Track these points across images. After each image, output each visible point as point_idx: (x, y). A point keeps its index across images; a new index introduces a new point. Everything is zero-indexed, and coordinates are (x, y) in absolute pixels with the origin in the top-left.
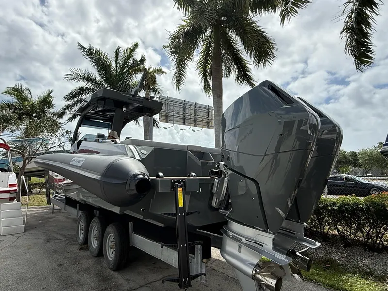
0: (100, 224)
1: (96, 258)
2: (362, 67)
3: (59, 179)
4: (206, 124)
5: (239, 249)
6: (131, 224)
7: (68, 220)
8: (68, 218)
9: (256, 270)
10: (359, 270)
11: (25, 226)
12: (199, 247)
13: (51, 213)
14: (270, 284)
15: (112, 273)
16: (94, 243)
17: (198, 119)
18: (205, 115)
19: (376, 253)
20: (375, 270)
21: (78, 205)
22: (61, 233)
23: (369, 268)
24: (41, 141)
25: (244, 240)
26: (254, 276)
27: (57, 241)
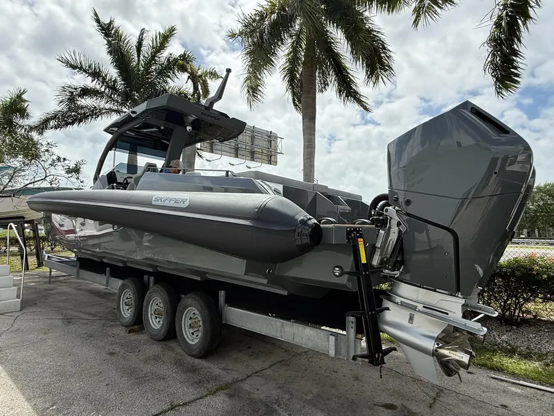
0: (166, 295)
1: (161, 343)
2: (504, 92)
3: (65, 231)
4: (266, 158)
5: (411, 319)
6: (222, 294)
7: (81, 292)
8: (80, 289)
9: (438, 344)
10: (499, 348)
11: (22, 301)
12: (352, 319)
13: (46, 282)
14: (461, 359)
15: (197, 361)
16: (156, 323)
17: (256, 149)
18: (265, 144)
19: (515, 327)
20: (517, 347)
21: (108, 269)
22: (84, 310)
23: (510, 345)
24: (11, 172)
25: (420, 307)
26: (437, 351)
27: (85, 321)
